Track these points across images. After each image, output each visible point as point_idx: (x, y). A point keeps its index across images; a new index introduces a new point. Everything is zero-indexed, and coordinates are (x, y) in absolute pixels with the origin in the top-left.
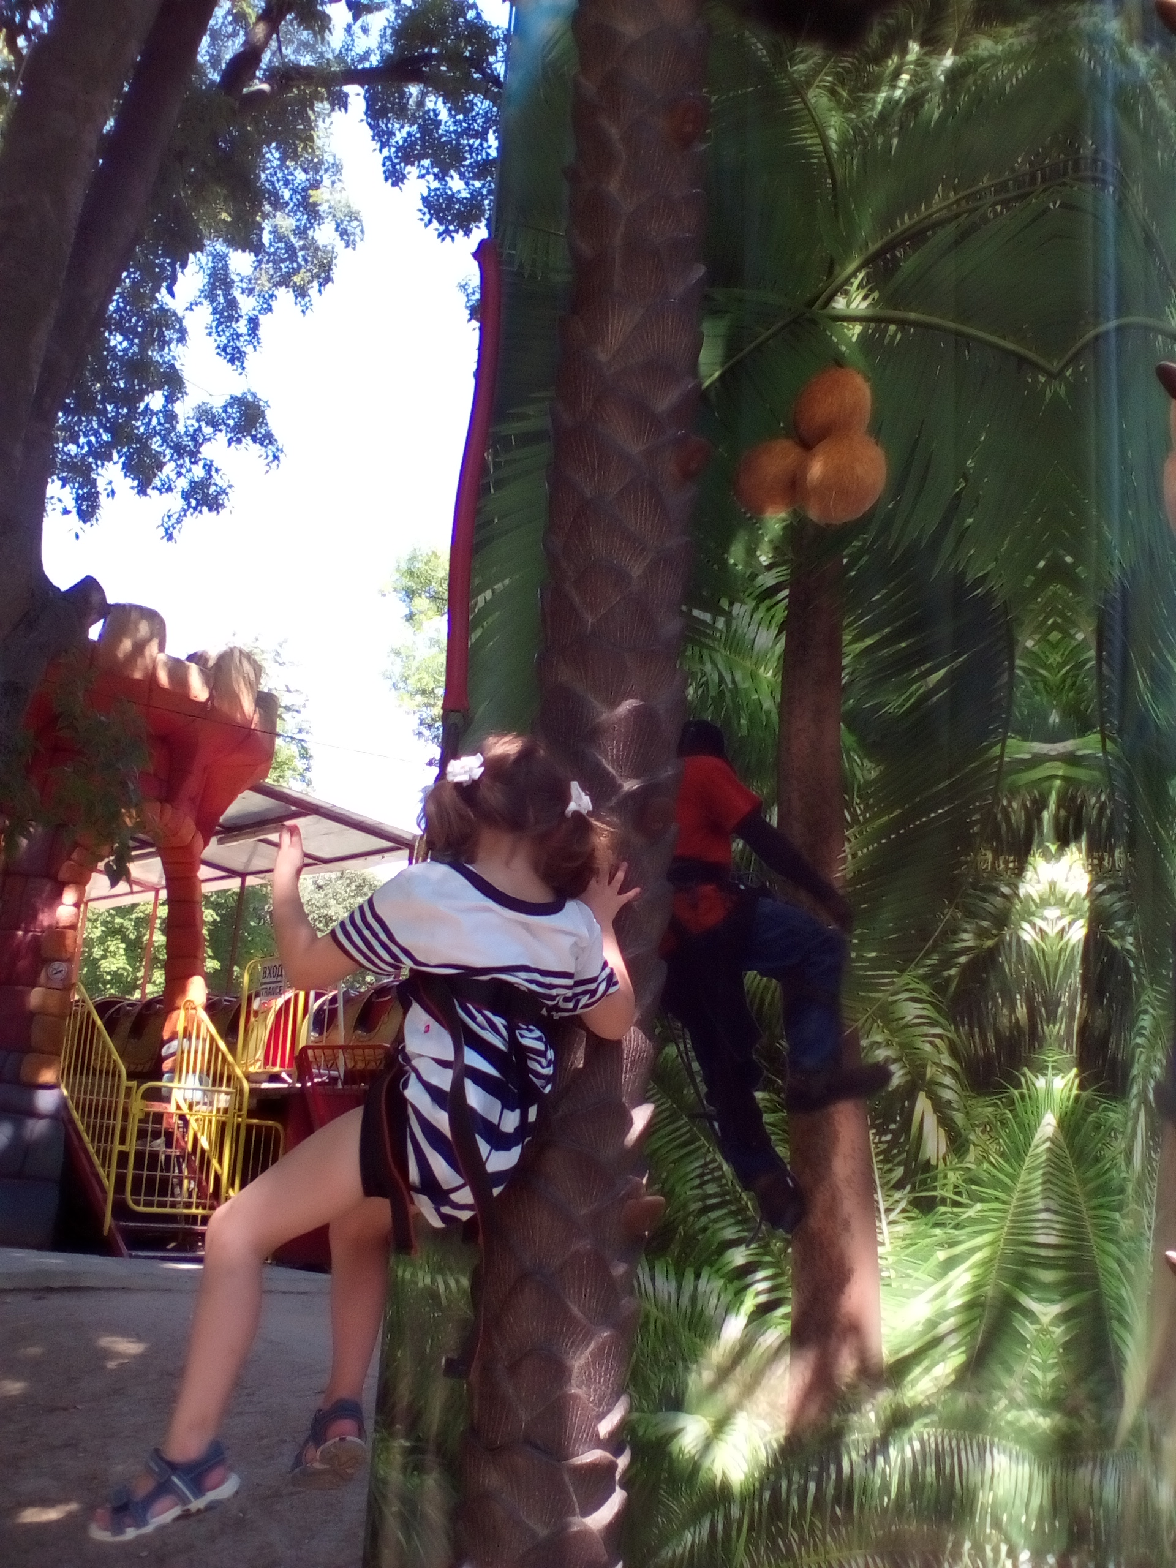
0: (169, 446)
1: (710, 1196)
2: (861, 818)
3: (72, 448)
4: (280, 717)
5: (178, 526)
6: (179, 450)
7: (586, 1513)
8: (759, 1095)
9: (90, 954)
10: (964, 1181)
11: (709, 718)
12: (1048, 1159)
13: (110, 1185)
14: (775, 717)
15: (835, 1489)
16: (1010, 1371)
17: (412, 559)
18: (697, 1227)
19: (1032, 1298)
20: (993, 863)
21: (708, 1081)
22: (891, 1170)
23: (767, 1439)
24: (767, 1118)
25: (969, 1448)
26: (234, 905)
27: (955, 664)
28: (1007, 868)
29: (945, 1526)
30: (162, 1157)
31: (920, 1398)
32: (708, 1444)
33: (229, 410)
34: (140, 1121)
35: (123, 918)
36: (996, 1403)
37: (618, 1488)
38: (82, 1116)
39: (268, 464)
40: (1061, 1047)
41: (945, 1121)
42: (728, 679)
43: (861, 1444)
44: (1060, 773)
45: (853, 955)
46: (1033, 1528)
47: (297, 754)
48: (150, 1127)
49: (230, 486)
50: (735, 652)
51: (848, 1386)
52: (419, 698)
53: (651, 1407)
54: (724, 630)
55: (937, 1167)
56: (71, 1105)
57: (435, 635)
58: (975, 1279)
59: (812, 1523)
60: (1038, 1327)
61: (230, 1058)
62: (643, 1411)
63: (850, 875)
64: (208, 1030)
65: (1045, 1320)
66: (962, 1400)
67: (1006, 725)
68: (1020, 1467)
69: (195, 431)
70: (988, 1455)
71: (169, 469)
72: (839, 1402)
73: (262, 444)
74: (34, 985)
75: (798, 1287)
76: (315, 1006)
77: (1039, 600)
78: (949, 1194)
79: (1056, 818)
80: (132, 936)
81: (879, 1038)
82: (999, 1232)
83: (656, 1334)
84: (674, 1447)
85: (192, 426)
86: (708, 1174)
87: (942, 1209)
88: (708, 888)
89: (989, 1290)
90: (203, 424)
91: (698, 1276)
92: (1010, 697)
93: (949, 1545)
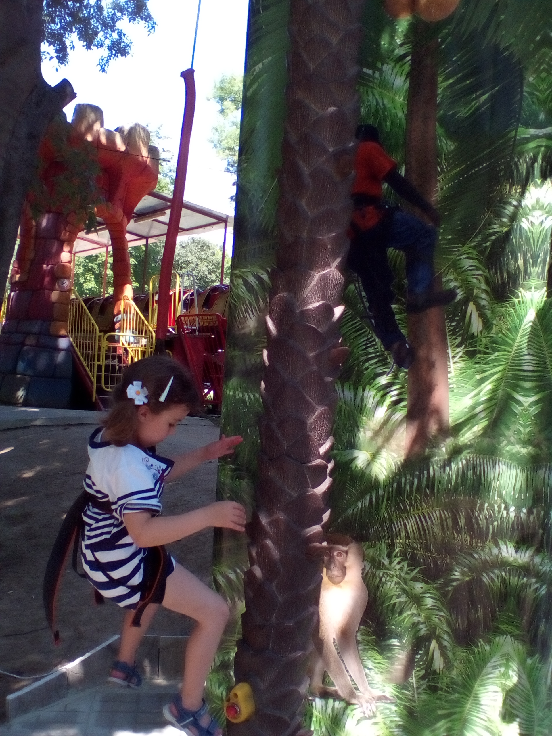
0: (100, 23)
1: (370, 354)
2: (446, 170)
3: (53, 26)
4: (160, 164)
5: (107, 64)
6: (105, 25)
7: (314, 487)
8: (393, 306)
9: (79, 281)
10: (490, 342)
11: (371, 123)
12: (530, 331)
13: (94, 380)
14: (404, 121)
15: (427, 481)
16: (508, 428)
17: (222, 81)
18: (364, 367)
19: (520, 395)
20: (509, 190)
21: (369, 301)
22: (455, 339)
23: (395, 460)
24: (397, 317)
25: (488, 463)
26: (143, 256)
27: (493, 91)
28: (516, 192)
29: (476, 497)
30: (117, 368)
31: (466, 441)
32: (369, 464)
33: (128, 3)
34: (106, 351)
35: (92, 263)
36: (502, 443)
37: (328, 477)
38: (80, 349)
39: (149, 31)
40: (538, 278)
41: (482, 315)
42: (380, 102)
43: (438, 462)
44: (544, 144)
45: (440, 238)
46: (516, 497)
47: (169, 182)
48: (111, 354)
49: (131, 43)
50: (384, 89)
51: (433, 436)
52: (227, 152)
53: (343, 448)
54: (379, 78)
55: (477, 336)
56: (74, 345)
57: (235, 120)
58: (494, 387)
59: (416, 497)
60: (522, 408)
61: (146, 322)
62: (339, 450)
63: (439, 199)
64: (135, 309)
65: (526, 405)
66: (486, 441)
67: (518, 121)
68: (512, 471)
69: (112, 15)
70: (497, 466)
71: (101, 35)
72: (429, 443)
73: (146, 21)
74: (53, 290)
75: (410, 393)
76: (183, 298)
77: (536, 56)
78: (482, 348)
79: (541, 166)
80: (97, 272)
81: (451, 277)
82: (505, 366)
83: (345, 416)
84: (353, 466)
85: (111, 12)
86: (370, 343)
87: (479, 356)
88: (370, 208)
89: (500, 393)
90: (116, 11)
91: (364, 390)
92: (520, 107)
93: (478, 505)
